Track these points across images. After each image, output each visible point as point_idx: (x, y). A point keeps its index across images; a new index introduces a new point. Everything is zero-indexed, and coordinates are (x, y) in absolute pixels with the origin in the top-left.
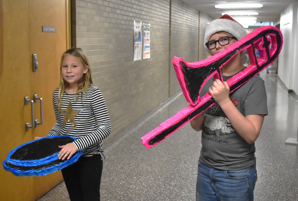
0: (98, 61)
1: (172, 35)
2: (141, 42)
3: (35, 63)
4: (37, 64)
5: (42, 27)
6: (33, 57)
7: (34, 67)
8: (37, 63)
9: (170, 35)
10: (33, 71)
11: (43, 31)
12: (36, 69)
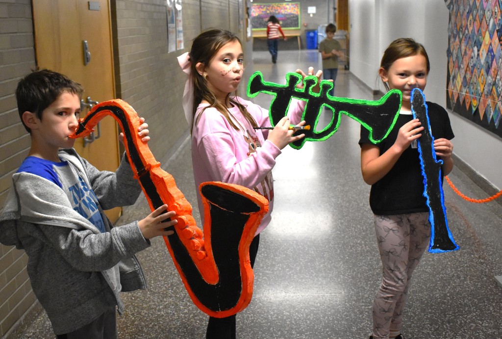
0: (136, 53)
1: (202, 13)
2: (174, 25)
3: (87, 53)
4: (89, 55)
5: (89, 2)
6: (83, 44)
7: (86, 59)
8: (89, 53)
9: (201, 14)
10: (85, 64)
11: (89, 9)
12: (88, 61)
